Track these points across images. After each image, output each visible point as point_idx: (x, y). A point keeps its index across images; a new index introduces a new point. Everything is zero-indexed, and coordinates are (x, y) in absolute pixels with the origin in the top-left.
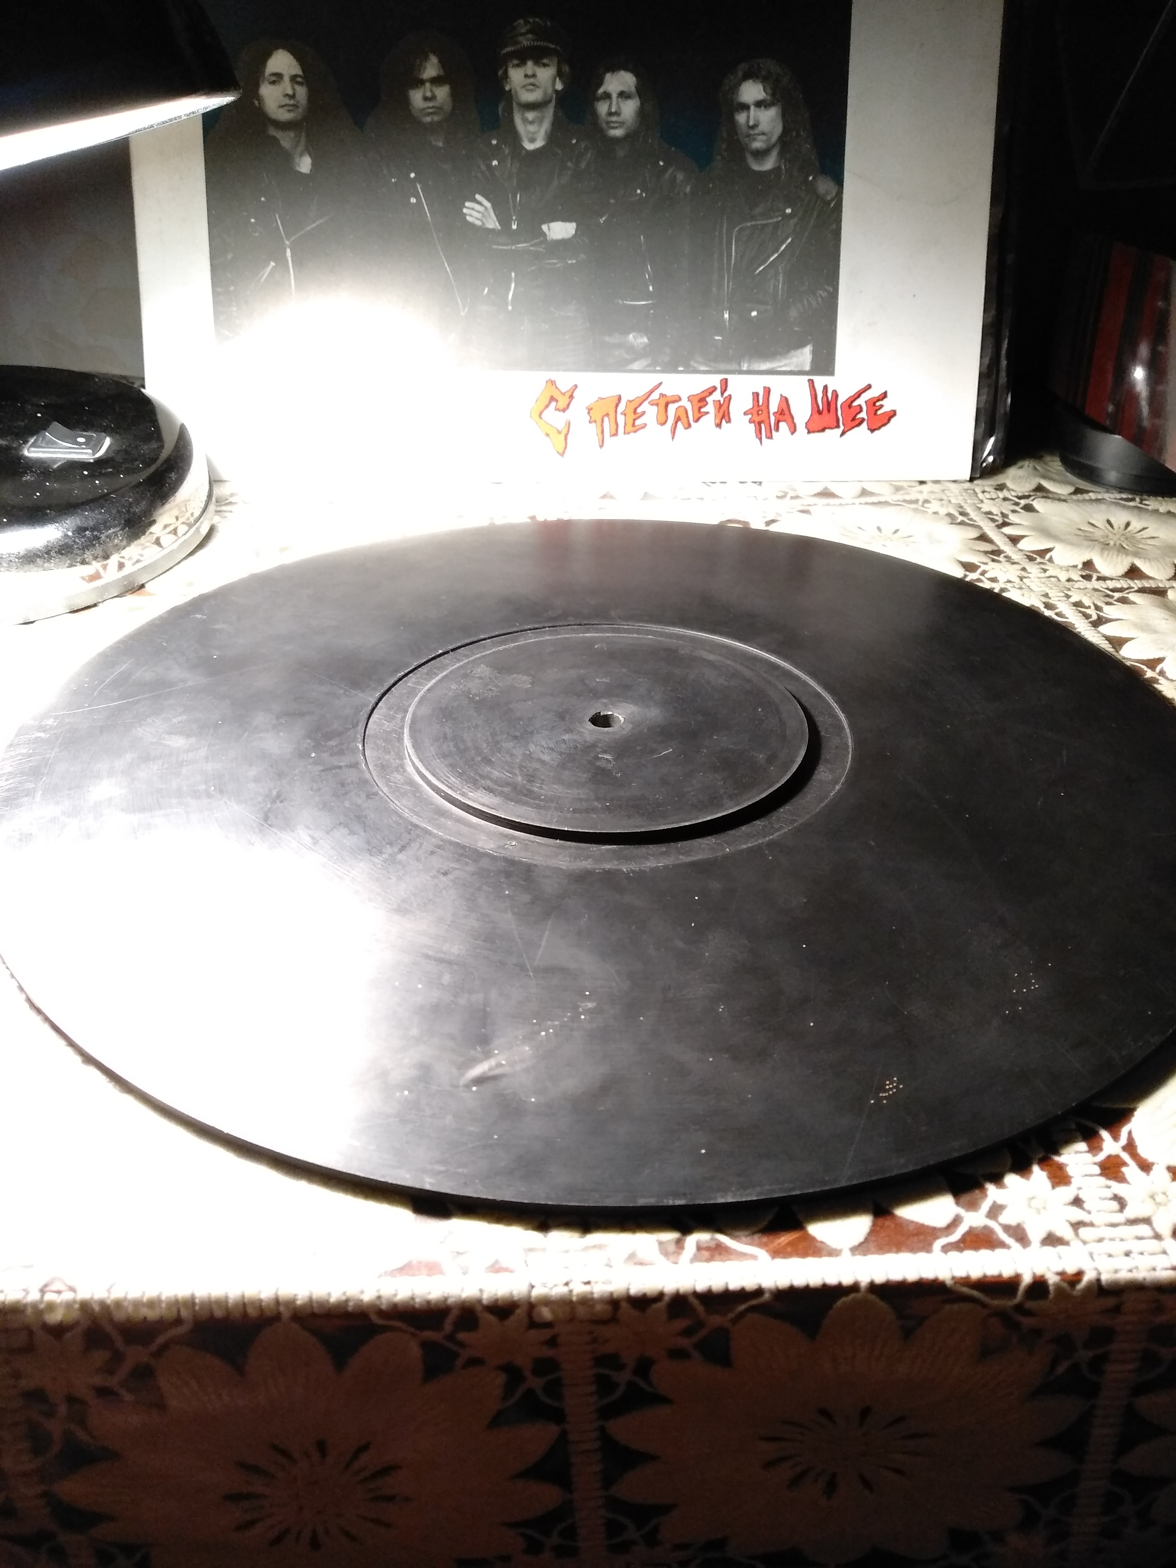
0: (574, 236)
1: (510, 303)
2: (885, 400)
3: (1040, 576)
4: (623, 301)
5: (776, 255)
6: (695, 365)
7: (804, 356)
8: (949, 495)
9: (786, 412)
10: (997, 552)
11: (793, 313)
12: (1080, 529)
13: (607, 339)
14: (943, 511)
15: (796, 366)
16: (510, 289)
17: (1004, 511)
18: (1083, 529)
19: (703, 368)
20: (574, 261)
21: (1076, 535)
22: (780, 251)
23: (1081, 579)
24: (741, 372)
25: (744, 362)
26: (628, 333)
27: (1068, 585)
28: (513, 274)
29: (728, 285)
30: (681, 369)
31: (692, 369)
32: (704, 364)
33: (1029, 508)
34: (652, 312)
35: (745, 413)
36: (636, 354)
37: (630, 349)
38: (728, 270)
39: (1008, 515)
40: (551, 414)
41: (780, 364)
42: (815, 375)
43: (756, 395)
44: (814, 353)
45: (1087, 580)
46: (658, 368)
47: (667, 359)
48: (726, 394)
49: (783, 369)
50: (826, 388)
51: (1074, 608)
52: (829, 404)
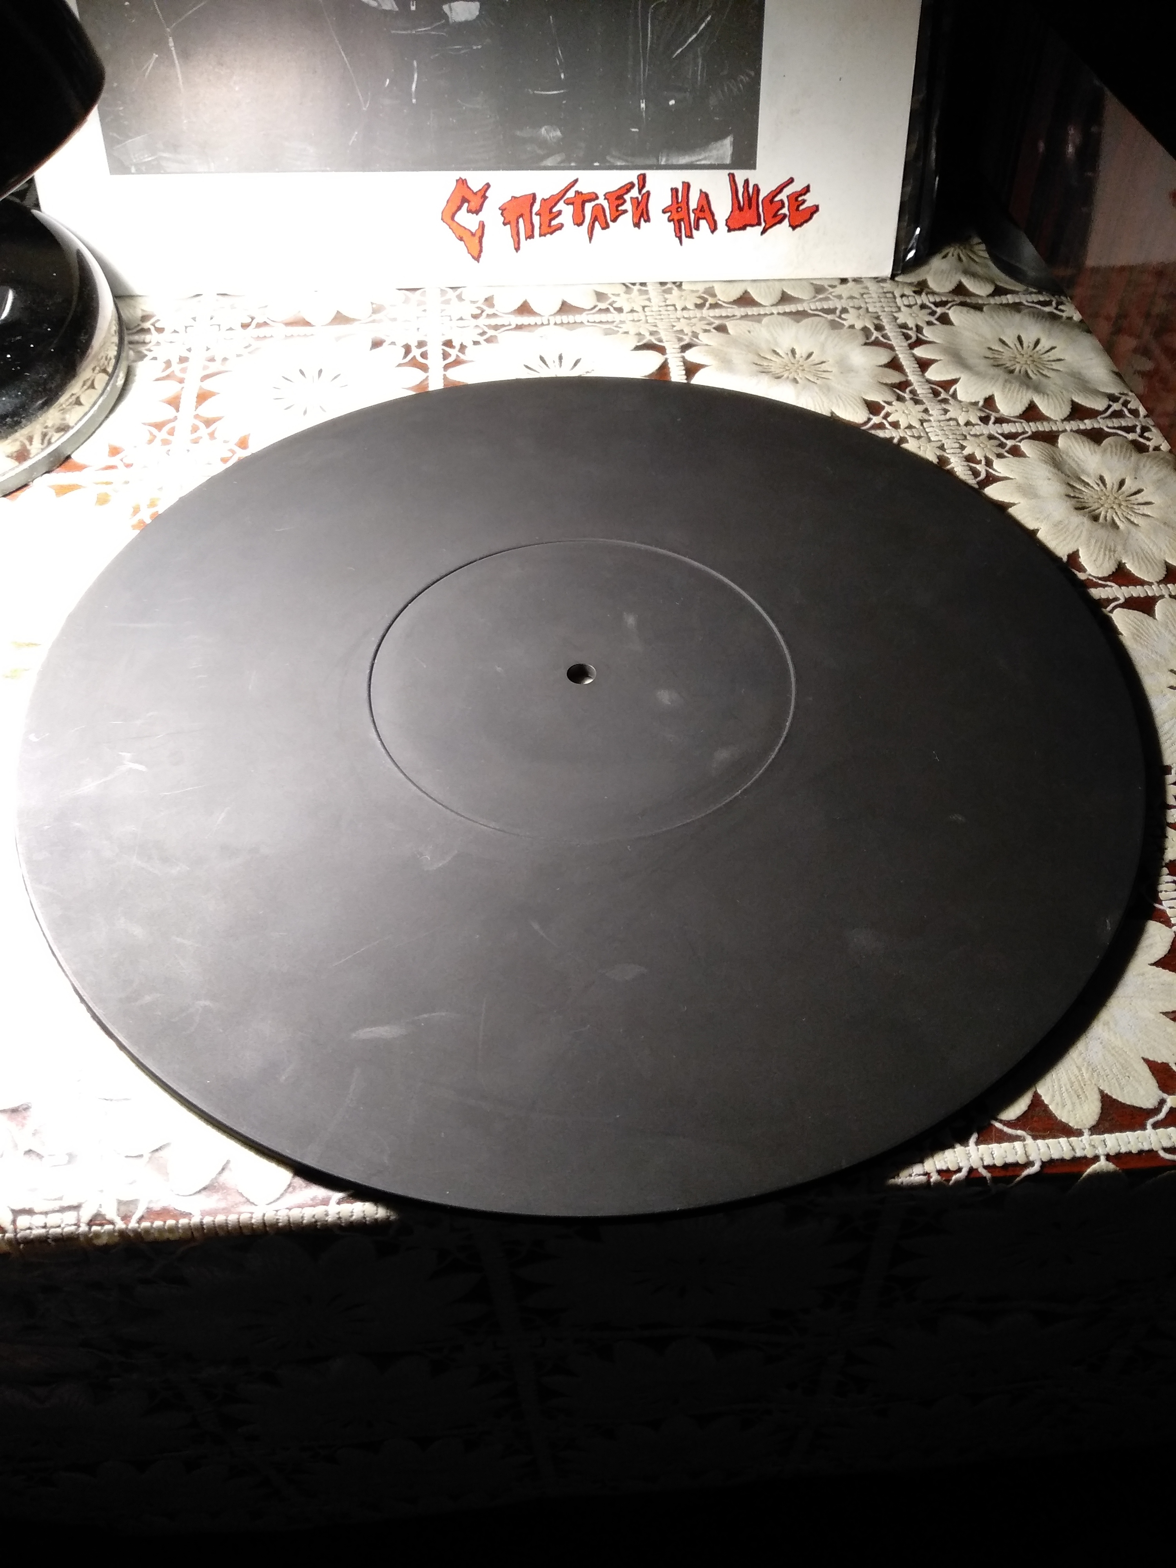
0: (478, 17)
1: (413, 96)
2: (808, 194)
3: (940, 419)
4: (533, 90)
5: (694, 36)
6: (612, 160)
7: (725, 148)
8: (867, 301)
9: (706, 207)
10: (904, 385)
11: (713, 101)
12: (990, 349)
13: (518, 133)
14: (859, 325)
15: (717, 159)
16: (413, 81)
17: (920, 324)
18: (993, 348)
19: (619, 164)
20: (479, 47)
21: (986, 358)
22: (698, 32)
23: (979, 423)
24: (659, 167)
25: (662, 156)
26: (541, 127)
27: (965, 430)
28: (415, 63)
29: (644, 71)
30: (596, 164)
31: (608, 164)
32: (620, 158)
33: (944, 320)
34: (564, 102)
35: (664, 212)
36: (549, 149)
37: (543, 143)
38: (644, 54)
39: (922, 328)
40: (464, 217)
41: (700, 157)
42: (735, 169)
43: (675, 191)
44: (735, 144)
45: (984, 423)
46: (573, 164)
47: (581, 154)
48: (644, 191)
49: (703, 162)
50: (747, 182)
51: (966, 464)
52: (750, 199)
